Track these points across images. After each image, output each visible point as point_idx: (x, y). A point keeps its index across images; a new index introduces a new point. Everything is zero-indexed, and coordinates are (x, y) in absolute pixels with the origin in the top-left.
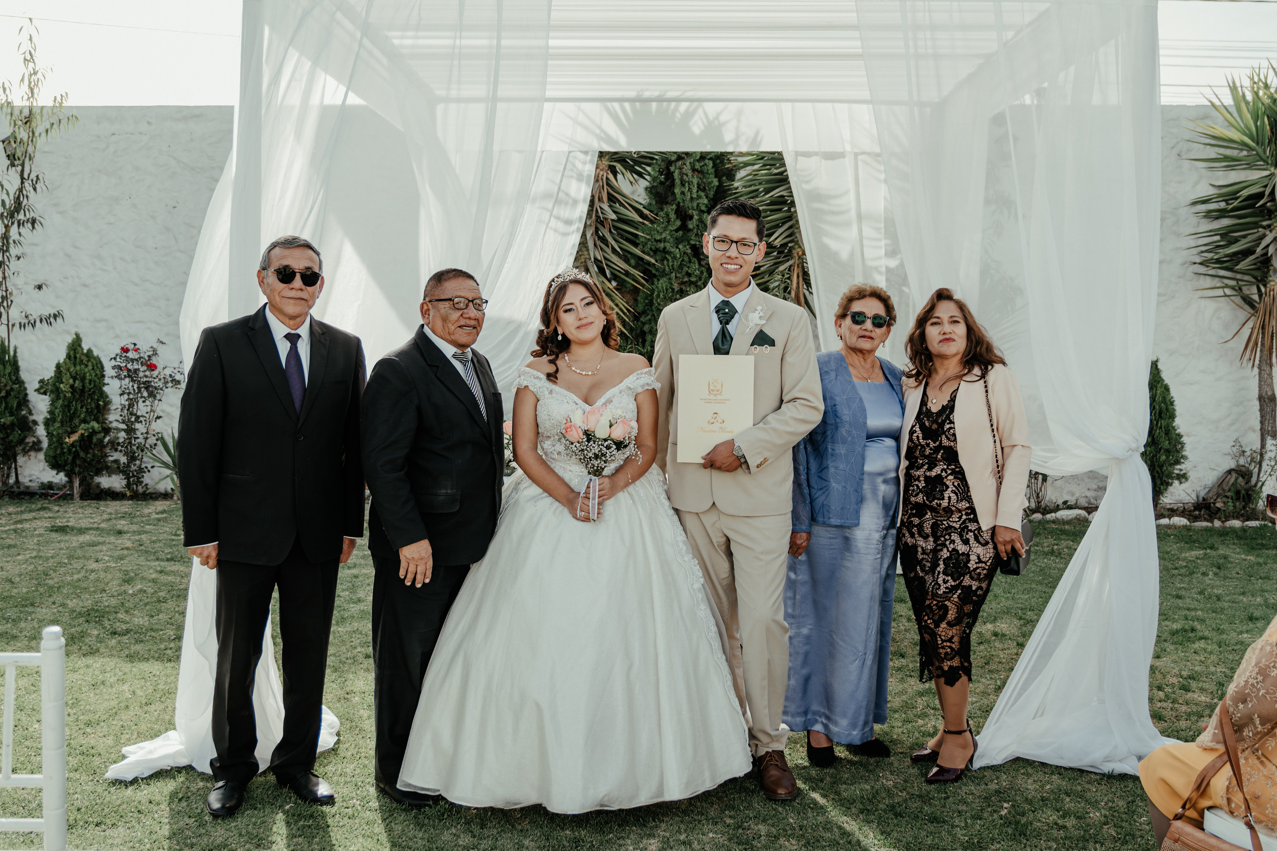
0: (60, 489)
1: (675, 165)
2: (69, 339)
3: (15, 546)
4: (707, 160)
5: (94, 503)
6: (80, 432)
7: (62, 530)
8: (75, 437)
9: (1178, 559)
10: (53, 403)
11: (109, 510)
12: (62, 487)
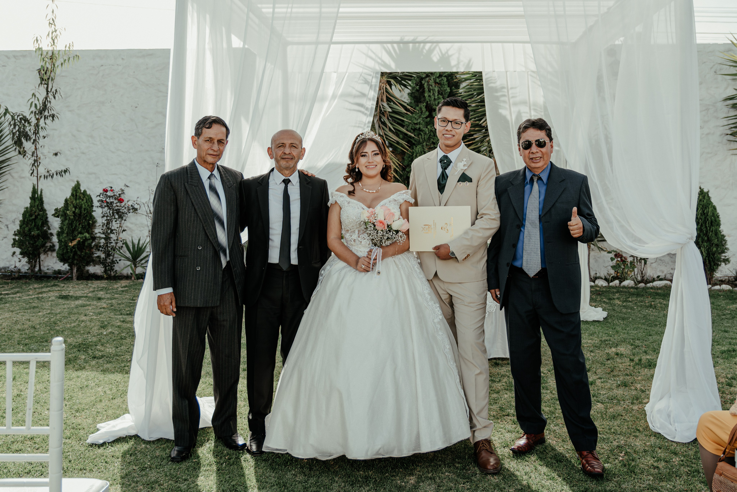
0: (65, 274)
1: (425, 80)
2: (73, 184)
3: (37, 307)
4: (443, 77)
5: (85, 282)
6: (78, 239)
7: (65, 297)
8: (75, 243)
9: (726, 309)
10: (63, 222)
11: (93, 286)
12: (66, 273)
